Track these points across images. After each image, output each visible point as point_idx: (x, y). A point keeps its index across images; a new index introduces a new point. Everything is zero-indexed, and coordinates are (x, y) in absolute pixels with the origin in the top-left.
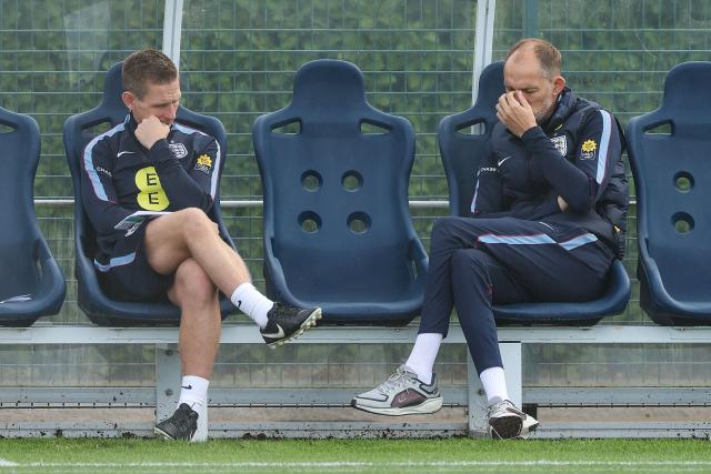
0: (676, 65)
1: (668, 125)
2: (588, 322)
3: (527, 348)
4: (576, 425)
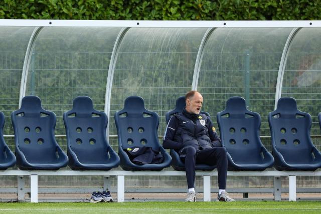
0: (76, 97)
1: (74, 114)
2: (56, 169)
3: (40, 178)
4: (47, 198)
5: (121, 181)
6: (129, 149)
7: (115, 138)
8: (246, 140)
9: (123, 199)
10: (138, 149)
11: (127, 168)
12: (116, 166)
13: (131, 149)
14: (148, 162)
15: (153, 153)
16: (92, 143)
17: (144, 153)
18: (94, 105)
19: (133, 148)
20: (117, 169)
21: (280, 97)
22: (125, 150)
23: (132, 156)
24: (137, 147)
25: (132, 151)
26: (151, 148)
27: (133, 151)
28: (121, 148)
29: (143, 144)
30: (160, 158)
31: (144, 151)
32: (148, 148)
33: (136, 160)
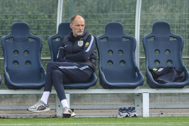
0: (108, 23)
1: (106, 38)
3: (71, 95)
5: (146, 98)
6: (155, 69)
7: (143, 59)
9: (148, 114)
10: (162, 69)
11: (153, 86)
12: (141, 85)
13: (156, 69)
14: (170, 80)
15: (175, 72)
16: (122, 64)
17: (168, 73)
18: (125, 29)
19: (158, 68)
20: (141, 87)
22: (151, 71)
23: (156, 76)
24: (161, 67)
25: (157, 70)
26: (174, 68)
27: (159, 71)
28: (147, 68)
29: (169, 64)
30: (182, 77)
31: (168, 71)
32: (171, 68)
33: (160, 79)
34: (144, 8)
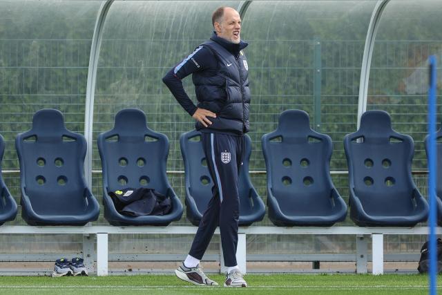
0: (38, 110)
1: (35, 137)
6: (119, 193)
7: (98, 174)
8: (308, 179)
9: (107, 270)
10: (132, 192)
11: (114, 222)
12: (94, 219)
13: (122, 192)
14: (145, 212)
15: (155, 198)
16: (62, 183)
17: (141, 199)
18: (67, 122)
19: (125, 191)
20: (95, 223)
21: (365, 111)
22: (112, 194)
23: (121, 203)
24: (130, 189)
25: (123, 194)
26: (153, 190)
27: (125, 195)
28: (106, 190)
29: (144, 184)
30: (166, 206)
31: (142, 195)
32: (147, 191)
33: (127, 209)
34: (101, 85)
